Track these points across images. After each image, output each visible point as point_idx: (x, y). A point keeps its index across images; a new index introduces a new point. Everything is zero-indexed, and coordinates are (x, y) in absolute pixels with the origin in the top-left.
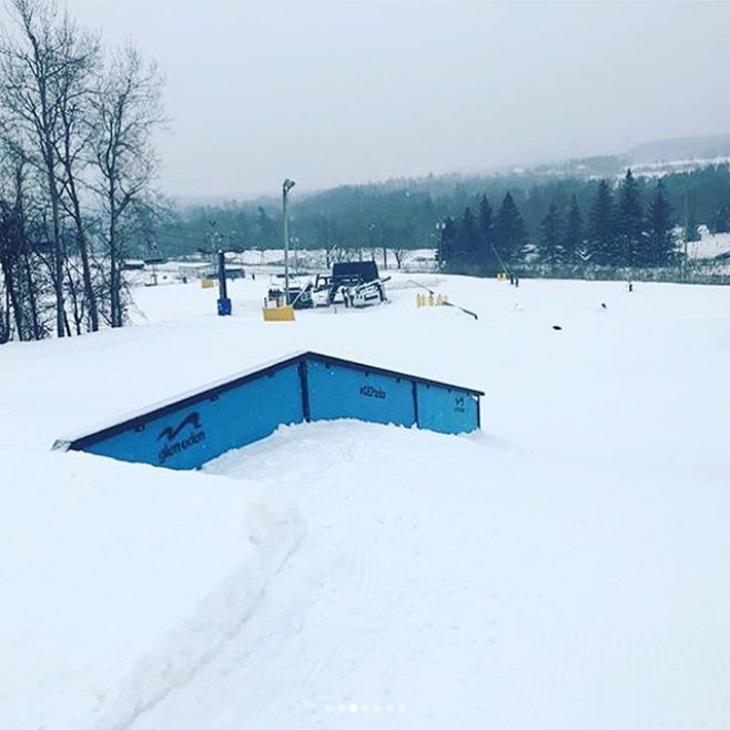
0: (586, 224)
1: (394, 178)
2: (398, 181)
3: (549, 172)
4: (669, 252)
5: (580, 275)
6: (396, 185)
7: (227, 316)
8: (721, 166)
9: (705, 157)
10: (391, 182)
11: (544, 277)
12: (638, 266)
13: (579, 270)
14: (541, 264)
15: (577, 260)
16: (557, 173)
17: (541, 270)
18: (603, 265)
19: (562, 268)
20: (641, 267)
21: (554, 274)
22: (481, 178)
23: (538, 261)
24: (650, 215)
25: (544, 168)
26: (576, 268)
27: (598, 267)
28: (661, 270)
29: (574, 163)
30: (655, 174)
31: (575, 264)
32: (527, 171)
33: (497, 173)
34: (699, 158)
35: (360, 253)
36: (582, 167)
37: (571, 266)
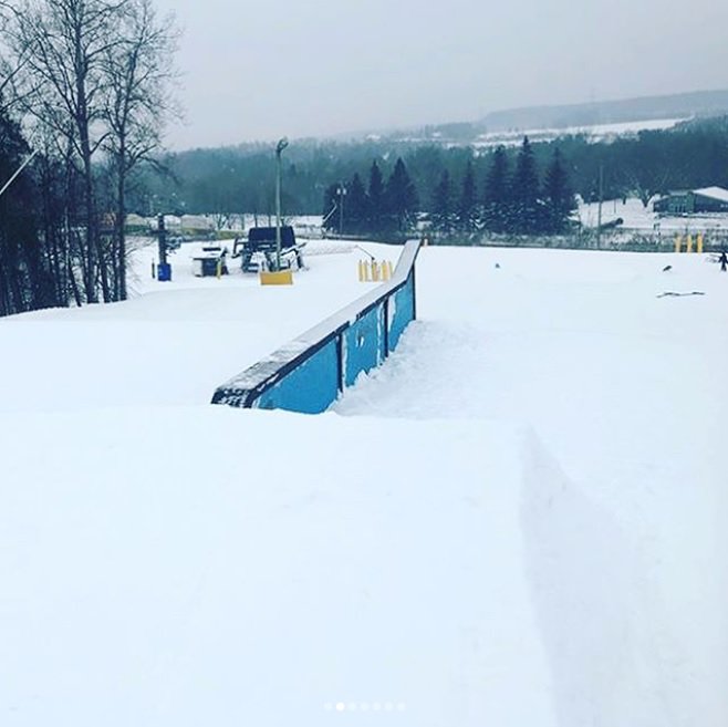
0: (480, 192)
1: (248, 142)
2: (252, 146)
3: (406, 140)
4: (565, 220)
5: (476, 242)
6: (250, 150)
7: (167, 282)
8: (579, 136)
9: (555, 127)
10: (244, 146)
11: (439, 244)
12: (533, 234)
13: (475, 237)
14: (435, 231)
15: (471, 228)
16: (413, 140)
17: (435, 237)
18: (500, 233)
19: (457, 235)
20: (538, 235)
21: (450, 241)
22: (337, 144)
23: (432, 228)
24: (547, 183)
25: (400, 134)
26: (472, 236)
27: (494, 235)
28: (559, 238)
29: (428, 130)
30: (512, 142)
31: (470, 232)
32: (382, 137)
33: (353, 140)
34: (551, 127)
35: (243, 220)
36: (436, 135)
37: (466, 234)
